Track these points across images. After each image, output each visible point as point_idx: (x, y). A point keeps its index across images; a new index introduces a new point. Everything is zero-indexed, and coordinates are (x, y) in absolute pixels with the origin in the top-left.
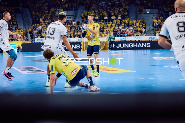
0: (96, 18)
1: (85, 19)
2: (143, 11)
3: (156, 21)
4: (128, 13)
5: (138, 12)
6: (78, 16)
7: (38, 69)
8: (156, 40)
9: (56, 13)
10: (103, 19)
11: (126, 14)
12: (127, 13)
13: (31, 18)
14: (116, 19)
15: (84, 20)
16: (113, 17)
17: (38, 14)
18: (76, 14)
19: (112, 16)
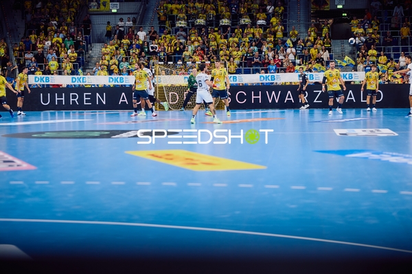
0: (198, 20)
1: (168, 23)
2: (327, 4)
3: (361, 31)
4: (285, 10)
5: (312, 6)
6: (151, 15)
7: (10, 158)
8: (357, 83)
9: (91, 7)
10: (217, 25)
11: (280, 11)
12: (282, 8)
13: (23, 19)
14: (254, 24)
15: (167, 26)
16: (246, 21)
17: (40, 8)
18: (146, 11)
19: (241, 16)
